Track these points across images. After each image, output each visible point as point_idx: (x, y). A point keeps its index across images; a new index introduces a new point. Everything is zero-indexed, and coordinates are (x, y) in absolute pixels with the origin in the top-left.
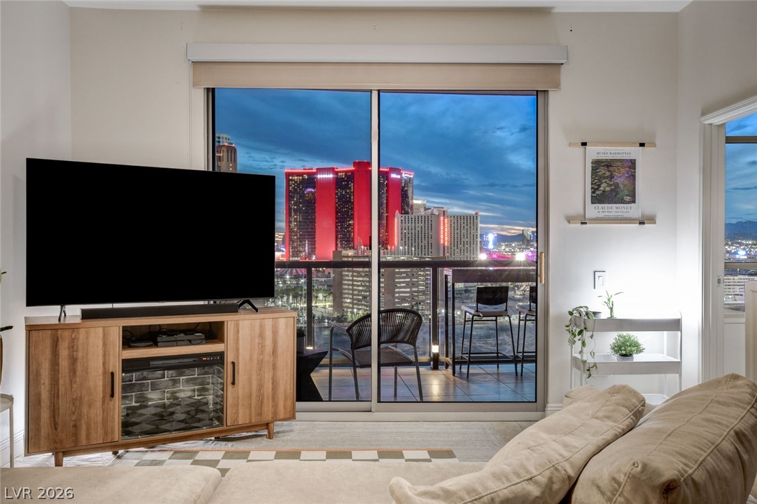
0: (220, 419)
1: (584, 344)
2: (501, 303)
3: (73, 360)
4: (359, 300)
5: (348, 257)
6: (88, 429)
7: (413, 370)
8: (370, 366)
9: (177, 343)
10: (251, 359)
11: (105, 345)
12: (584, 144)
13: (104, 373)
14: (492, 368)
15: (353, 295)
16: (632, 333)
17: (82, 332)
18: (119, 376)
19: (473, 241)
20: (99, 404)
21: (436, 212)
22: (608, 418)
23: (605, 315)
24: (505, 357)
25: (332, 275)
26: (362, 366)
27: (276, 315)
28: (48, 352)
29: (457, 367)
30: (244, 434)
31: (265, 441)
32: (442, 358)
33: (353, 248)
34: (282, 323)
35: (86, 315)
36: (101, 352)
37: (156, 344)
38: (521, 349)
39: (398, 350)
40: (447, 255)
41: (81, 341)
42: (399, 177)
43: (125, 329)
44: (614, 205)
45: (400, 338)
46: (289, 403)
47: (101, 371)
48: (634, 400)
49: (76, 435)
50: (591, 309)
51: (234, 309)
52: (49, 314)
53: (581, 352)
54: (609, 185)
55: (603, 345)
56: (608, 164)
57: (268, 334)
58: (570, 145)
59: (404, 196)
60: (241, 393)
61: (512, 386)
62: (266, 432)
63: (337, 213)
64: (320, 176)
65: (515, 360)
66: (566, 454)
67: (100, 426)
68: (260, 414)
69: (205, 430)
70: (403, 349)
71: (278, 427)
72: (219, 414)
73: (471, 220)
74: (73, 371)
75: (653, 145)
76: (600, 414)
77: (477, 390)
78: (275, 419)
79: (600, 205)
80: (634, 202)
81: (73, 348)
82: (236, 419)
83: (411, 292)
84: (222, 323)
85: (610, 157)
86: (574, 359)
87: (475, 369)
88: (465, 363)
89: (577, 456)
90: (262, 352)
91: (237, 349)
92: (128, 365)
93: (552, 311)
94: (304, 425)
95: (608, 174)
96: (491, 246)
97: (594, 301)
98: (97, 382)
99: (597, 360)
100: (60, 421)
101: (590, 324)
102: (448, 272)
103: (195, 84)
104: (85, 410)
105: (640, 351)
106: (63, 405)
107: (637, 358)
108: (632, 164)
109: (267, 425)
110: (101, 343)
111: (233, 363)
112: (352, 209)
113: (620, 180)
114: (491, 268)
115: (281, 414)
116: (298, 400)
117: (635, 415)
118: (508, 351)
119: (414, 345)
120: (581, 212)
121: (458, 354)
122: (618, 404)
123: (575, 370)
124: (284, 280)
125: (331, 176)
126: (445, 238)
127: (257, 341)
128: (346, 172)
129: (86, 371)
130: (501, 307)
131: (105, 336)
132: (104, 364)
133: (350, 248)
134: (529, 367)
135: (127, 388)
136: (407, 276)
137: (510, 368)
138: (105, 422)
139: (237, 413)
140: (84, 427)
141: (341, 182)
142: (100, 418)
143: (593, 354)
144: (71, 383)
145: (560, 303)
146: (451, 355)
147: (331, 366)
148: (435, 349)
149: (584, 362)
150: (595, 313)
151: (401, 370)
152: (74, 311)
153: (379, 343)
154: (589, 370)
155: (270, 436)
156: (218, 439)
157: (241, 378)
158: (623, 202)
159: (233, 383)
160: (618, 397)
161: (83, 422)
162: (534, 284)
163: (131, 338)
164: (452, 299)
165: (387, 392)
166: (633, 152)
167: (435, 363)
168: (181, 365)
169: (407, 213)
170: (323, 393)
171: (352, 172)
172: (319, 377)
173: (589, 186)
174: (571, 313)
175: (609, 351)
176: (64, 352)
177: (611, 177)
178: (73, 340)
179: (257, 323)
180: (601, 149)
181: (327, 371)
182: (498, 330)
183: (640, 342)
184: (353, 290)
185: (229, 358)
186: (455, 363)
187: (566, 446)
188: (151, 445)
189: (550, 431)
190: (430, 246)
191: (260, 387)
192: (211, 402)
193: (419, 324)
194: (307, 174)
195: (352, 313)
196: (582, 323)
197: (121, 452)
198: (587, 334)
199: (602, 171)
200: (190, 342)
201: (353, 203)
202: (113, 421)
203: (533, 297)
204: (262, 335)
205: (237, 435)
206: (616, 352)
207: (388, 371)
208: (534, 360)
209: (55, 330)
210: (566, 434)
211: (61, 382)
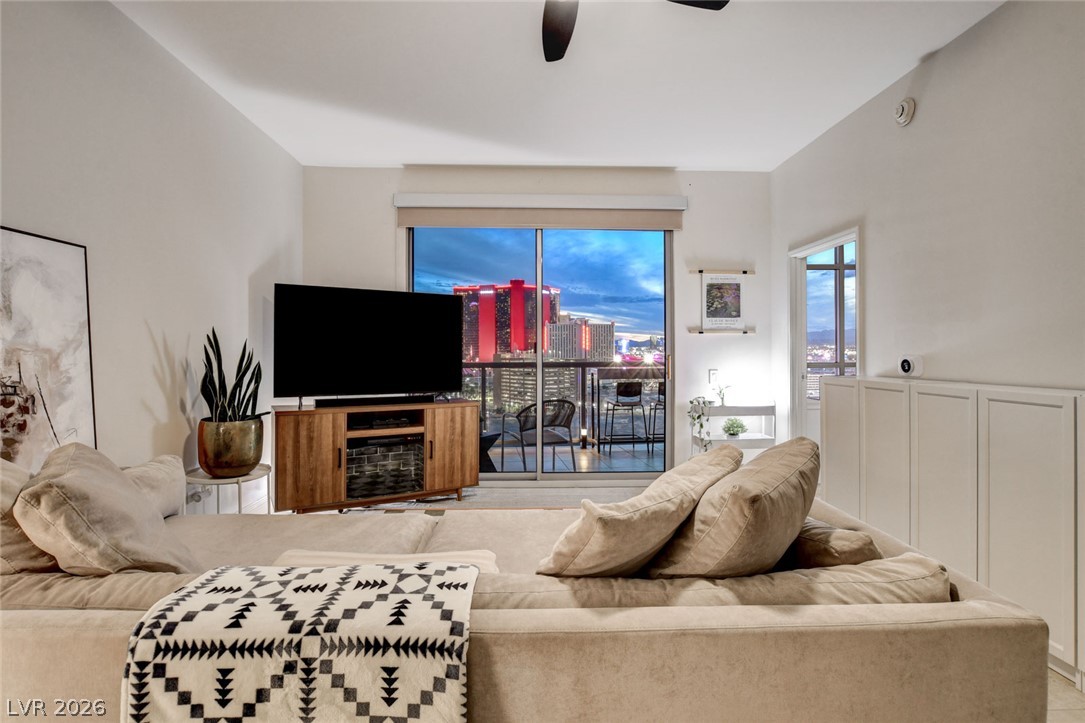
0: (421, 487)
1: (701, 426)
2: (635, 395)
3: (310, 439)
4: (515, 395)
5: (505, 359)
6: (322, 492)
7: (568, 448)
8: (535, 445)
9: (387, 426)
10: (445, 438)
11: (334, 427)
12: (701, 272)
13: (334, 449)
14: (629, 447)
15: (510, 391)
16: (738, 418)
17: (317, 417)
18: (345, 451)
19: (609, 347)
20: (329, 473)
21: (579, 322)
22: (719, 464)
23: (718, 403)
24: (640, 438)
25: (493, 375)
26: (529, 445)
27: (464, 404)
28: (292, 433)
29: (602, 447)
30: (439, 497)
31: (455, 503)
32: (589, 439)
33: (510, 351)
34: (468, 410)
35: (319, 404)
36: (331, 433)
37: (371, 427)
38: (652, 432)
39: (556, 432)
40: (588, 357)
41: (316, 424)
42: (547, 292)
43: (349, 415)
44: (724, 319)
45: (557, 423)
46: (474, 472)
47: (331, 447)
48: (736, 453)
49: (313, 497)
50: (707, 399)
51: (430, 400)
52: (291, 403)
53: (700, 432)
54: (720, 303)
55: (716, 427)
56: (719, 287)
57: (458, 419)
58: (690, 272)
59: (553, 307)
60: (437, 464)
61: (645, 461)
62: (455, 496)
63: (496, 322)
64: (482, 292)
65: (647, 441)
66: (692, 486)
67: (330, 490)
68: (451, 482)
69: (409, 493)
70: (560, 431)
71: (465, 491)
72: (419, 481)
73: (609, 329)
74: (310, 447)
75: (753, 272)
76: (714, 462)
77: (617, 464)
78: (464, 485)
79: (714, 319)
80: (739, 316)
81: (310, 429)
82: (434, 486)
83: (559, 389)
84: (422, 411)
85: (720, 282)
86: (694, 438)
87: (615, 448)
88: (607, 443)
89: (699, 487)
90: (453, 434)
91: (434, 431)
92: (352, 443)
93: (678, 401)
94: (484, 491)
95: (719, 294)
96: (624, 350)
97: (708, 393)
98: (328, 456)
99: (711, 438)
100: (300, 485)
101: (706, 411)
102: (594, 370)
103: (399, 225)
104: (319, 477)
105: (744, 431)
106: (304, 474)
107: (742, 436)
108: (737, 287)
109: (457, 491)
110: (331, 425)
111: (431, 442)
112: (510, 319)
113: (729, 299)
114: (624, 368)
115: (468, 482)
116: (481, 471)
117: (736, 462)
118: (641, 433)
119: (569, 428)
120: (699, 324)
121: (602, 437)
122: (725, 456)
123: (695, 446)
124: (471, 376)
125: (491, 292)
126: (586, 344)
127: (449, 424)
128: (504, 289)
129: (320, 446)
130: (636, 399)
131: (334, 420)
132: (334, 442)
133: (508, 352)
134: (658, 446)
135: (350, 461)
136: (555, 375)
137: (643, 447)
138: (334, 486)
139: (434, 481)
140: (318, 490)
141: (500, 297)
142: (330, 484)
143: (708, 434)
144: (309, 458)
145: (683, 395)
146: (596, 437)
147: (503, 446)
148: (584, 432)
149: (702, 440)
150: (710, 402)
151: (558, 449)
152: (309, 402)
153: (543, 426)
154: (704, 445)
155: (459, 499)
156: (418, 501)
157: (437, 454)
158: (731, 316)
159: (431, 457)
160: (725, 452)
161: (318, 486)
162: (662, 380)
163: (354, 422)
164: (597, 393)
165: (548, 466)
166: (739, 278)
167: (584, 443)
168: (390, 443)
169: (555, 322)
170: (498, 466)
171: (509, 288)
172: (494, 453)
173: (705, 304)
174: (691, 402)
175: (721, 432)
176: (303, 433)
177: (722, 297)
178: (310, 424)
179: (450, 411)
180: (713, 275)
181: (500, 450)
182: (633, 418)
183: (744, 424)
184: (510, 387)
185: (428, 438)
186: (599, 443)
187: (691, 482)
188: (367, 505)
189: (681, 473)
190: (573, 350)
191: (452, 460)
192: (413, 473)
193: (573, 412)
194: (472, 290)
195: (509, 406)
196: (701, 411)
197: (345, 510)
198: (704, 419)
199: (715, 292)
200: (398, 426)
201: (510, 314)
202: (340, 486)
203: (662, 391)
204: (453, 420)
205: (433, 498)
206: (726, 432)
207: (549, 449)
208: (663, 441)
209: (298, 415)
210: (692, 475)
211: (301, 455)
